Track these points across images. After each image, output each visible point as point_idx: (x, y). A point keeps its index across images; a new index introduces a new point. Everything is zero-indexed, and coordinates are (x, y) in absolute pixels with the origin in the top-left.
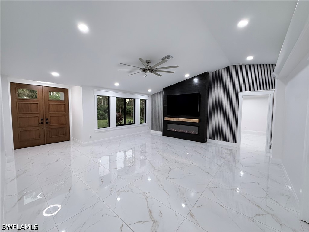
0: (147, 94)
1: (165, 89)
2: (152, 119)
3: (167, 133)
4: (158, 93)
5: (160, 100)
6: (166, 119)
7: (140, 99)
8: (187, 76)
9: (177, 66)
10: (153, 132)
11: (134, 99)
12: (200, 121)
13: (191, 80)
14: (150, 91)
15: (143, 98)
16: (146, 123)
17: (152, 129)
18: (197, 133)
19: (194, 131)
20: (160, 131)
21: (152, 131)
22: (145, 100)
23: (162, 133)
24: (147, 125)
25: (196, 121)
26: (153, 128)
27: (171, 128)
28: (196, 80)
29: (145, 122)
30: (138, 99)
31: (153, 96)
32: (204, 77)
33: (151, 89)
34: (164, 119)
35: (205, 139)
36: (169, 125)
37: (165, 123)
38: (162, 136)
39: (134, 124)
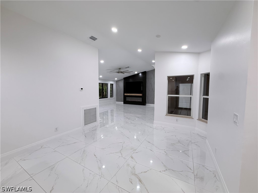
0: (114, 81)
1: (124, 78)
2: (116, 95)
3: (126, 102)
4: (120, 80)
5: (122, 84)
6: (125, 94)
8: (136, 73)
11: (107, 84)
12: (143, 95)
13: (138, 74)
14: (116, 79)
15: (112, 83)
16: (114, 97)
17: (117, 101)
18: (141, 101)
19: (140, 100)
20: (122, 102)
22: (113, 84)
24: (114, 99)
25: (141, 95)
26: (118, 100)
27: (128, 99)
28: (140, 74)
30: (109, 83)
31: (117, 82)
32: (144, 73)
34: (124, 94)
35: (145, 104)
36: (127, 98)
37: (125, 97)
38: (123, 104)
39: (107, 97)
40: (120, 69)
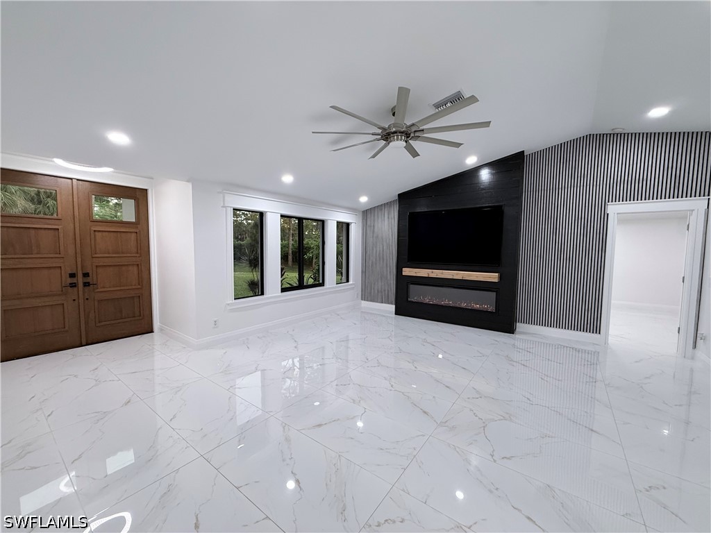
0: (352, 210)
1: (402, 197)
2: (362, 272)
3: (406, 308)
4: (381, 207)
5: (388, 227)
6: (407, 272)
7: (337, 222)
8: (471, 161)
9: (487, 124)
10: (365, 304)
11: (323, 222)
12: (501, 278)
14: (364, 199)
15: (345, 218)
16: (350, 283)
17: (364, 298)
18: (492, 309)
19: (485, 302)
20: (387, 302)
21: (363, 302)
22: (348, 225)
23: (393, 307)
24: (353, 288)
25: (493, 277)
26: (367, 295)
27: (420, 295)
29: (348, 281)
30: (333, 218)
31: (367, 214)
32: (511, 165)
33: (366, 195)
34: (399, 271)
35: (511, 325)
36: (412, 287)
37: (403, 284)
38: (394, 315)
39: (322, 284)
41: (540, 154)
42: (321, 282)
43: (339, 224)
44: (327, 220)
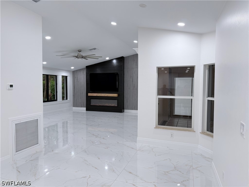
0: (68, 71)
1: (87, 67)
2: (73, 95)
3: (90, 108)
4: (80, 70)
5: (83, 78)
6: (90, 94)
8: (108, 59)
10: (75, 108)
11: (56, 76)
12: (119, 95)
13: (110, 61)
14: (72, 68)
15: (65, 74)
17: (74, 106)
18: (116, 105)
19: (114, 104)
20: (83, 107)
21: (74, 108)
22: (66, 77)
23: (85, 108)
24: (69, 102)
25: (115, 95)
26: (75, 104)
27: (94, 102)
28: (115, 61)
29: (67, 99)
30: (60, 75)
31: (74, 73)
32: (121, 60)
33: (74, 66)
34: (87, 94)
35: (123, 110)
36: (92, 100)
37: (89, 99)
38: (85, 111)
39: (56, 100)
40: (80, 51)
41: (128, 57)
42: (56, 99)
43: (63, 76)
44: (58, 75)
